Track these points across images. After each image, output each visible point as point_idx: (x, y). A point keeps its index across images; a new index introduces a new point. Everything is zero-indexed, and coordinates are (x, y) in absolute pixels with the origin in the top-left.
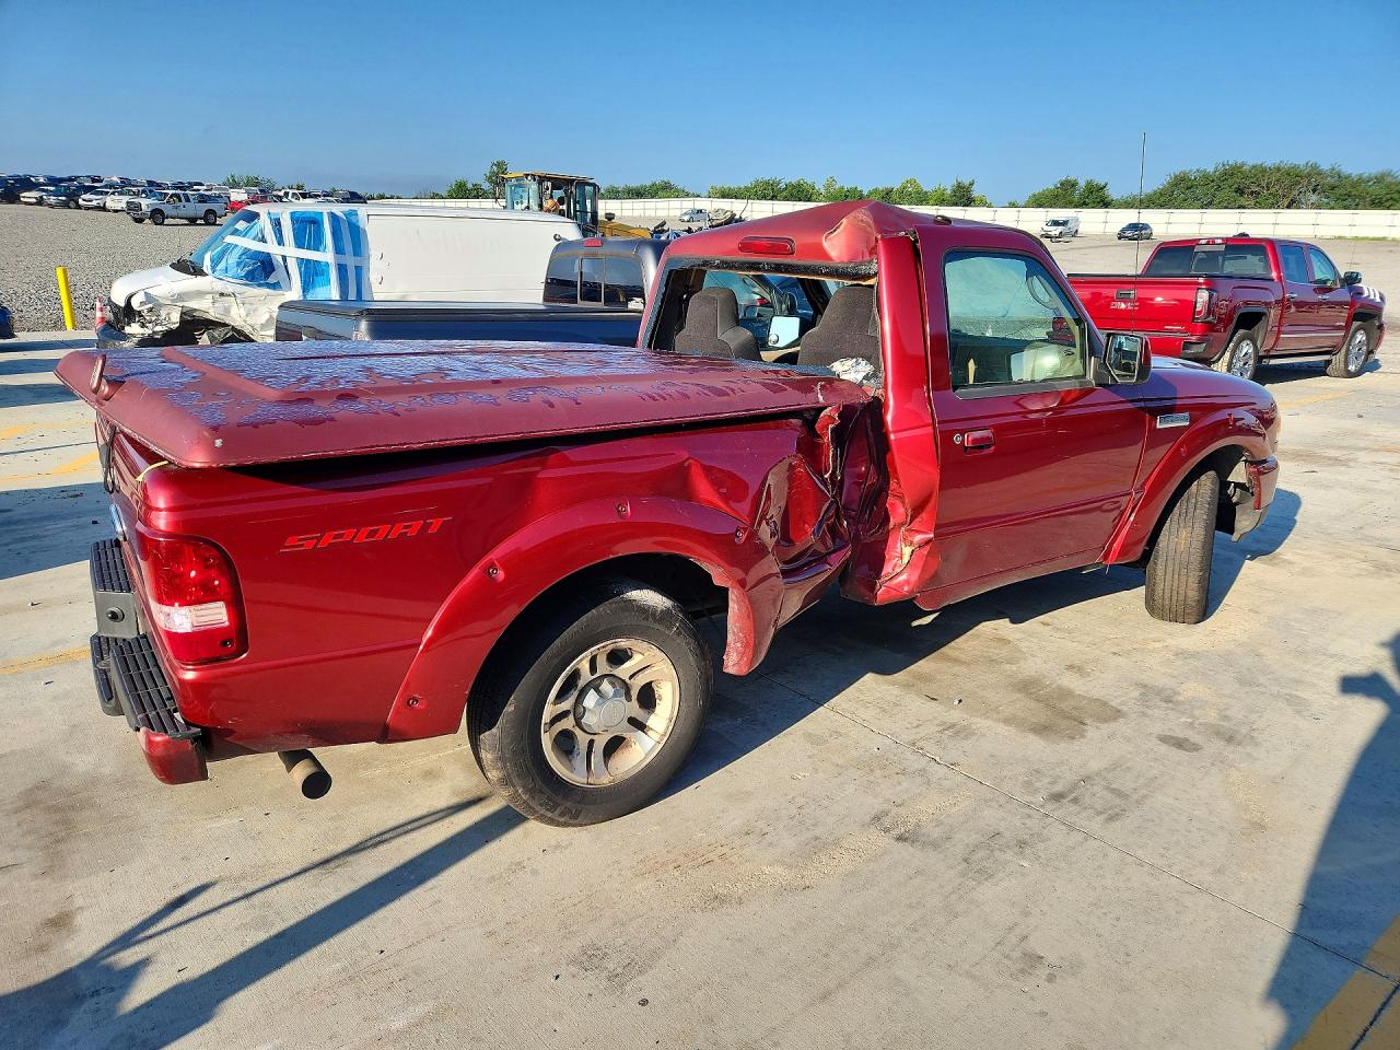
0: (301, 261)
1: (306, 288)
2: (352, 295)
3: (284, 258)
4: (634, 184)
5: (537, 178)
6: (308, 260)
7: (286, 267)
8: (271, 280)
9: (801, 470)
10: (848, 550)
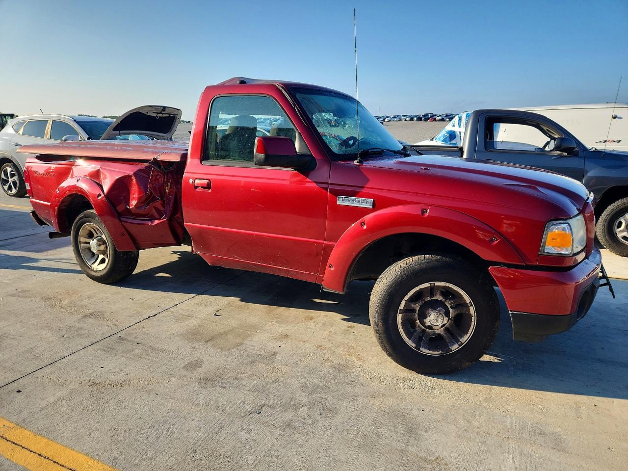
3: (460, 133)
8: (454, 142)
9: (134, 181)
10: (165, 221)
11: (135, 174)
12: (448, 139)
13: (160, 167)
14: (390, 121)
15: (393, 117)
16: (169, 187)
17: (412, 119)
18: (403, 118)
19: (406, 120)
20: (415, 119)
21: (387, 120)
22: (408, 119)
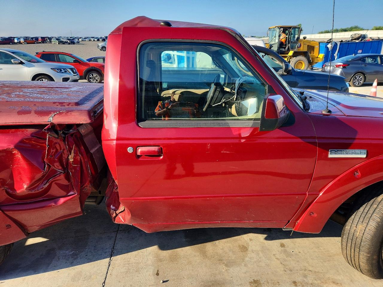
0: (178, 56)
1: (179, 63)
2: (191, 66)
3: (174, 55)
4: (344, 28)
5: (279, 27)
6: (180, 56)
7: (174, 58)
8: (170, 61)
9: (19, 156)
10: (75, 197)
11: (17, 147)
12: (167, 59)
13: (57, 133)
14: (82, 40)
15: (84, 38)
16: (73, 154)
17: (98, 40)
18: (92, 39)
19: (94, 40)
20: (100, 40)
21: (80, 40)
22: (96, 40)
